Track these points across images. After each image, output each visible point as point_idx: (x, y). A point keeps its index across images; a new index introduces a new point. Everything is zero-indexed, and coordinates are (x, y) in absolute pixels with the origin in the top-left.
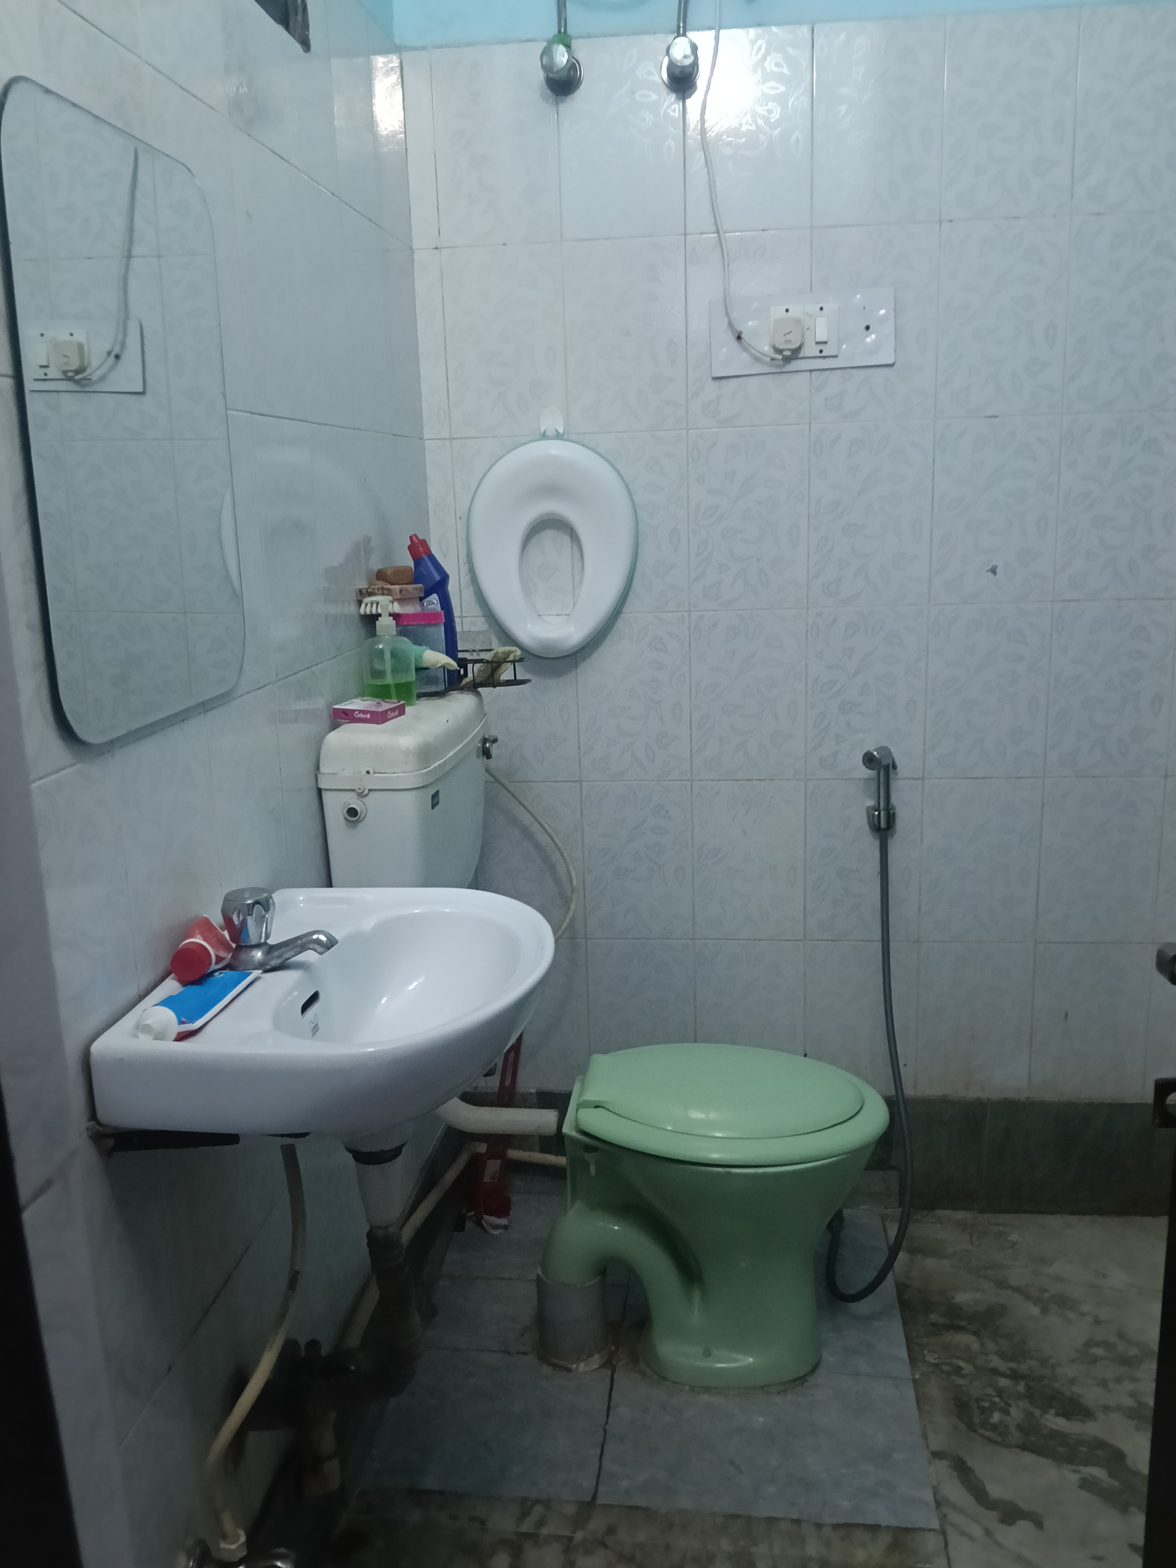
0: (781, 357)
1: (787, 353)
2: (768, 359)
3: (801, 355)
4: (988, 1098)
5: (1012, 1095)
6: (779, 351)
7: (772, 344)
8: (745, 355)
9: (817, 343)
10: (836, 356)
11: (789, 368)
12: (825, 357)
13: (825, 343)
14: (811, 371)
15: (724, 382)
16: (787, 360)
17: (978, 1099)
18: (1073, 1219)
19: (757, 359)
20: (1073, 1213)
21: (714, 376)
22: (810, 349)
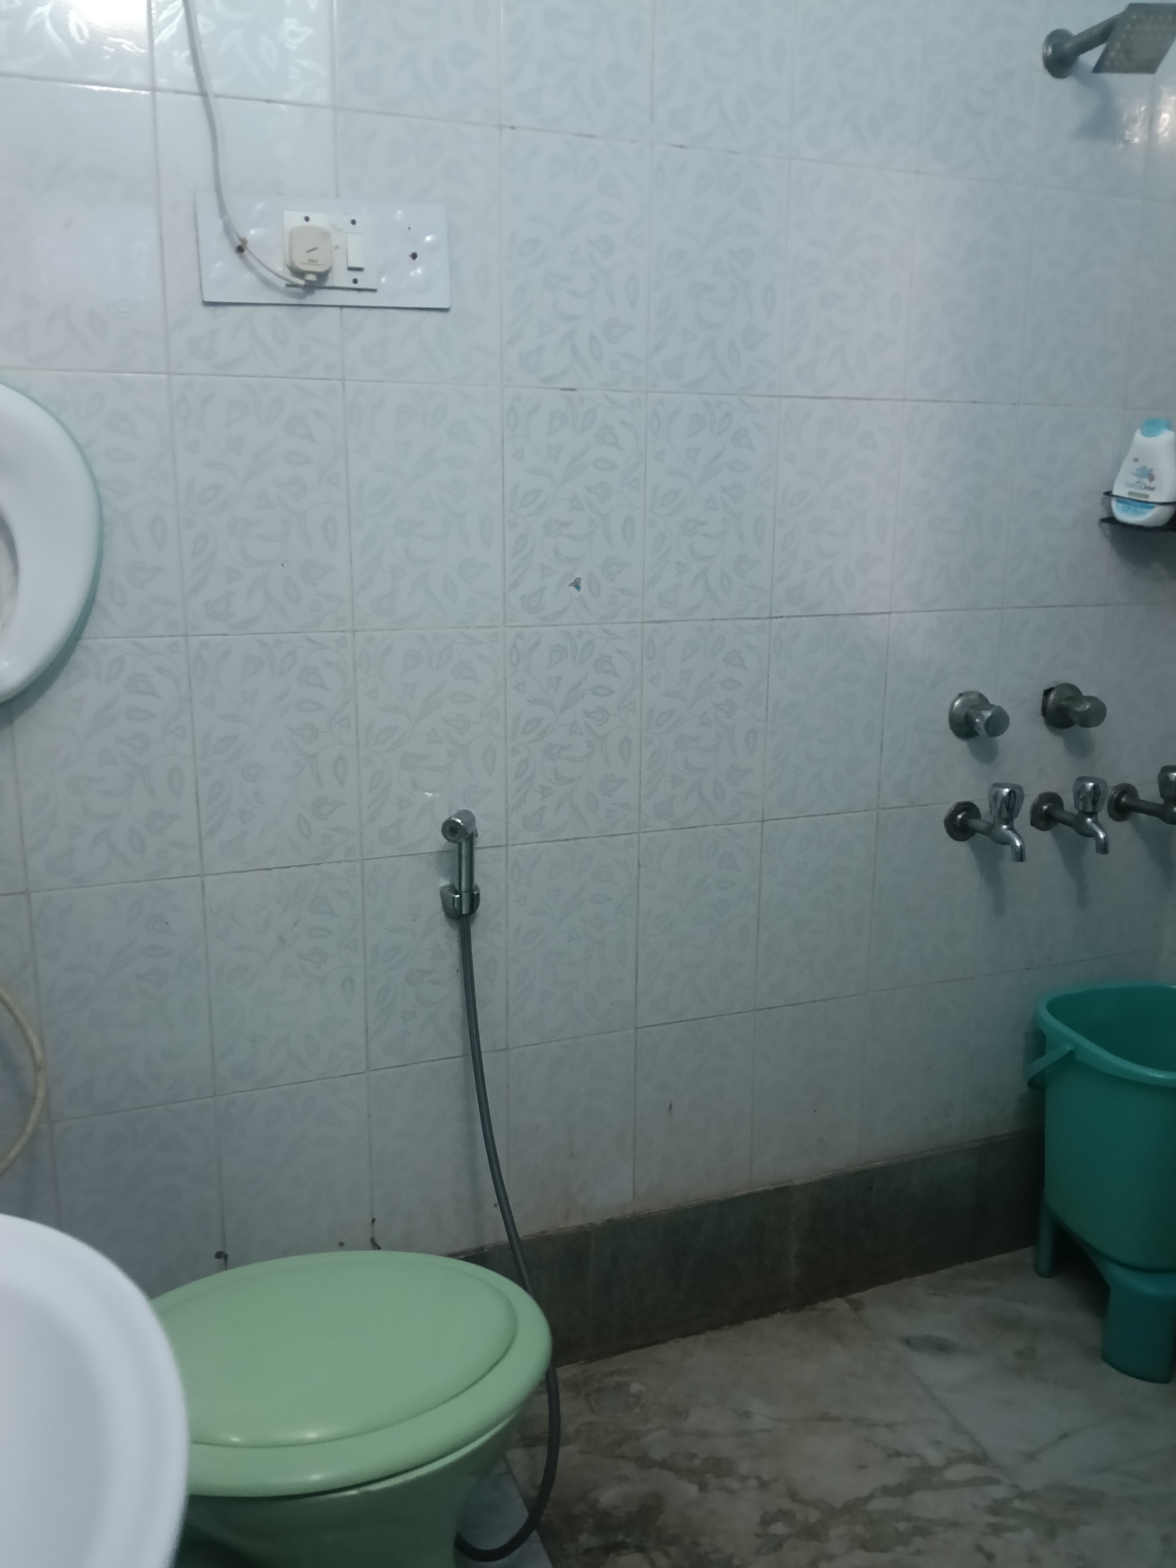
0: (302, 282)
1: (311, 278)
2: (282, 284)
3: (329, 283)
4: (590, 1223)
5: (616, 1215)
6: (300, 274)
7: (288, 263)
8: (248, 276)
9: (351, 269)
10: (374, 291)
11: (309, 300)
12: (360, 290)
13: (360, 269)
14: (341, 307)
15: (220, 310)
16: (310, 288)
17: (580, 1227)
18: (688, 1343)
19: (267, 283)
20: (685, 1335)
21: (207, 299)
22: (339, 277)
